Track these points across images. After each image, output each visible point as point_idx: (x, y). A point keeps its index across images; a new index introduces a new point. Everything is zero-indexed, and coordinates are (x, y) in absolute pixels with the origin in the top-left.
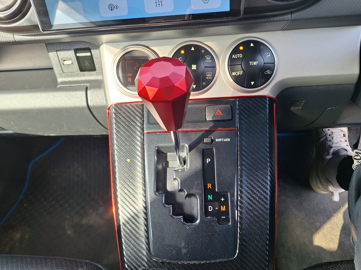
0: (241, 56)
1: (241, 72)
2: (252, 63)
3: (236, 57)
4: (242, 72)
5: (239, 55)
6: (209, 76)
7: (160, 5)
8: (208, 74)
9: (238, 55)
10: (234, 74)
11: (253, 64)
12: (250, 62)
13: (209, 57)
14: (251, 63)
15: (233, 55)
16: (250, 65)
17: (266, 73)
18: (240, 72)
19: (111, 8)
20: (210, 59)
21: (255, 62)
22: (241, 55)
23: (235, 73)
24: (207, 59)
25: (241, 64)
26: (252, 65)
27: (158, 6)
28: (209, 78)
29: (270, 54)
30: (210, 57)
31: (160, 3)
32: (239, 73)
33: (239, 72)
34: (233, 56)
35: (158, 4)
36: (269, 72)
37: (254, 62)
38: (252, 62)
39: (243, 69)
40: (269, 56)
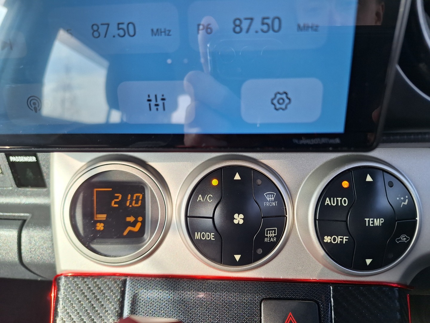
0: (345, 203)
1: (345, 237)
2: (371, 222)
3: (334, 203)
4: (346, 239)
5: (341, 200)
6: (271, 235)
7: (161, 107)
8: (269, 232)
9: (339, 199)
10: (327, 239)
11: (373, 224)
12: (367, 219)
13: (272, 195)
14: (369, 221)
15: (328, 199)
16: (367, 225)
17: (398, 240)
18: (343, 238)
19: (33, 106)
20: (273, 199)
21: (378, 220)
22: (345, 200)
23: (329, 237)
24: (268, 199)
25: (344, 219)
26: (371, 225)
27: (154, 108)
28: (270, 239)
29: (407, 201)
30: (274, 194)
31: (160, 102)
32: (339, 240)
33: (339, 237)
34: (327, 201)
35: (153, 103)
36: (405, 239)
37: (375, 220)
38: (371, 219)
39: (348, 231)
40: (406, 203)
